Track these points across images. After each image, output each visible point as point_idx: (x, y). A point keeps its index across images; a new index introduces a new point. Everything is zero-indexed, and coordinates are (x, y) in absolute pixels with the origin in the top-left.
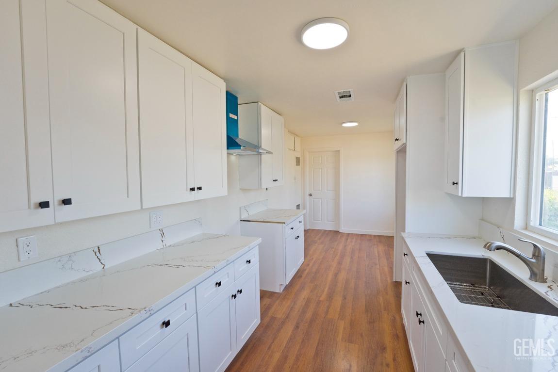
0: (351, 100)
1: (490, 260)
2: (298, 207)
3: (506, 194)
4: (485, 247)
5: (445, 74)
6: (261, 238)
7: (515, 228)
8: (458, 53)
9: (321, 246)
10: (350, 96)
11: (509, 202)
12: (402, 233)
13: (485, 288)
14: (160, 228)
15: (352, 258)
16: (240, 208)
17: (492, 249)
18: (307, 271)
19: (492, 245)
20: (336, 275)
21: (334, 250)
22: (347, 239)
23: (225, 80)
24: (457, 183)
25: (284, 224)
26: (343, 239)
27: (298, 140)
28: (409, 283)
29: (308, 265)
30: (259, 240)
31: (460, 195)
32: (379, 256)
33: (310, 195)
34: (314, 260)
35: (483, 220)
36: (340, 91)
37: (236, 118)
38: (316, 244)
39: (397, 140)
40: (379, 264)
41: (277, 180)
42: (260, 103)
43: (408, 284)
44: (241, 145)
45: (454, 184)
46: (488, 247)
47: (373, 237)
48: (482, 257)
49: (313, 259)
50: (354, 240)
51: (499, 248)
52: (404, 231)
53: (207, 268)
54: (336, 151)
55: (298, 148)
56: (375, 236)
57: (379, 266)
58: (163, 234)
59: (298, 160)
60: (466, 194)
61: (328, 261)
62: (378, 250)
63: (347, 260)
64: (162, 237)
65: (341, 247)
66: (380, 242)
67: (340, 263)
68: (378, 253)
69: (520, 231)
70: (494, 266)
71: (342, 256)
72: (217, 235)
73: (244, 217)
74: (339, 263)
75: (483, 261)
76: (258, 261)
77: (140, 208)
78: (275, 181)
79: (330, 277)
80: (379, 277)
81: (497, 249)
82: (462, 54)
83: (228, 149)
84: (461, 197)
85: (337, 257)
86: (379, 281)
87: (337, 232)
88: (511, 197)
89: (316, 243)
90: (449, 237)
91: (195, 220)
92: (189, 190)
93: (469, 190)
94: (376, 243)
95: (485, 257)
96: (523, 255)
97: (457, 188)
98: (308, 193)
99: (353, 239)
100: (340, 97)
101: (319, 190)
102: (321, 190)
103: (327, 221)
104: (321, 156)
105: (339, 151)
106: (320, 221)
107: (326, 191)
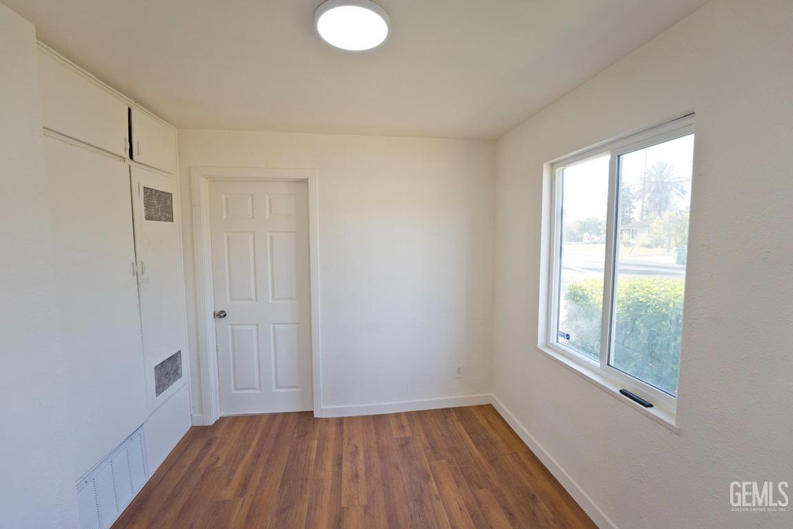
33: (221, 315)
54: (300, 181)
98: (210, 309)
101: (250, 299)
102: (253, 296)
103: (278, 387)
104: (252, 196)
105: (306, 181)
106: (255, 389)
107: (270, 301)
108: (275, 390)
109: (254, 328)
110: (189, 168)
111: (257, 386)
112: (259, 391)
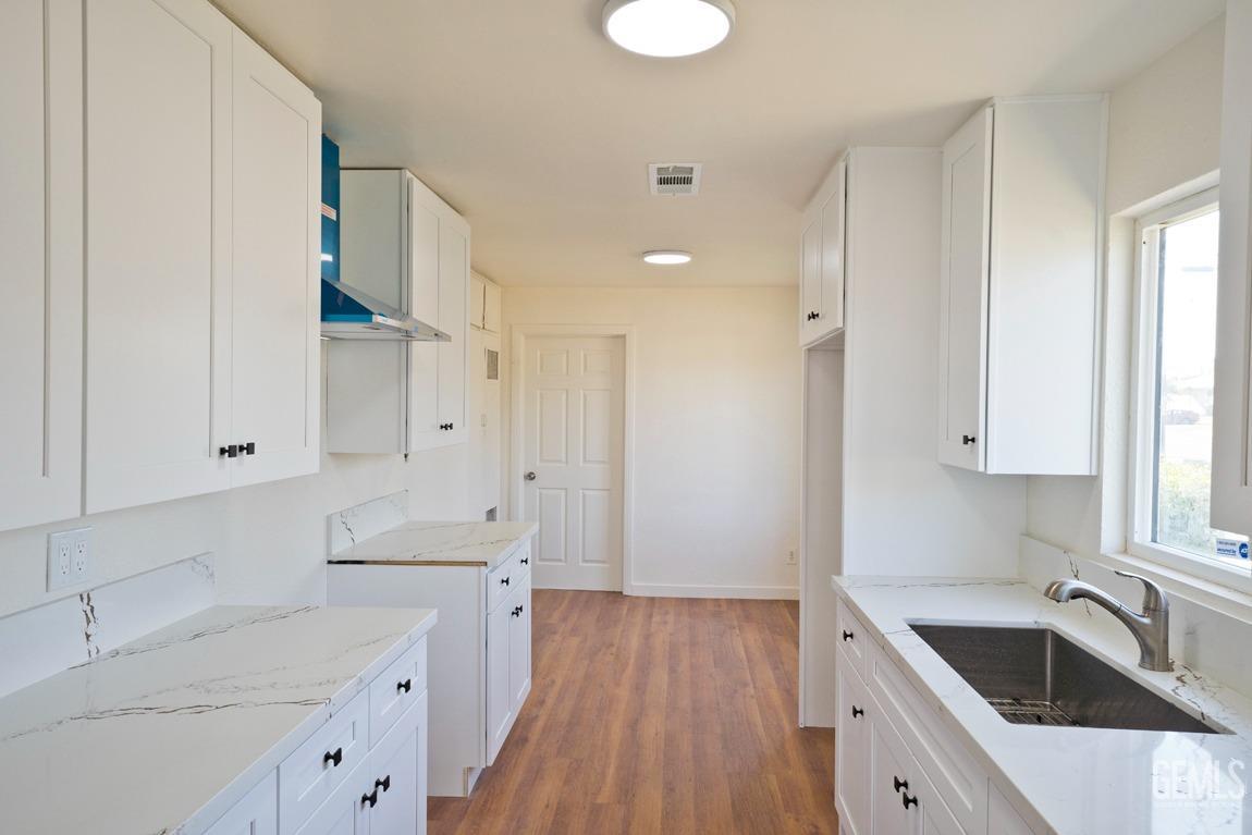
0: (689, 191)
1: (1052, 632)
2: (491, 514)
3: (1081, 468)
4: (1047, 593)
5: (942, 152)
6: (436, 611)
7: (1102, 551)
8: (977, 107)
9: (575, 641)
10: (688, 181)
11: (1089, 485)
12: (835, 578)
13: (1045, 705)
14: (81, 589)
15: (672, 670)
16: (329, 519)
17: (1063, 599)
18: (540, 724)
19: (1063, 588)
20: (633, 725)
21: (614, 650)
22: (650, 616)
23: (319, 92)
24: (973, 440)
25: (483, 568)
26: (639, 617)
27: (494, 293)
28: (861, 712)
29: (542, 703)
30: (430, 618)
31: (981, 468)
32: (749, 660)
33: (530, 477)
34: (559, 682)
35: (1028, 535)
36: (665, 166)
37: (335, 219)
38: (557, 637)
39: (813, 316)
40: (754, 684)
41: (451, 426)
42: (409, 175)
43: (858, 715)
44: (372, 310)
45: (966, 440)
46: (1054, 594)
47: (724, 608)
48: (1035, 627)
49: (553, 682)
50: (671, 618)
51: (1077, 595)
52: (839, 572)
53: (306, 703)
54: (618, 337)
55: (494, 320)
56: (730, 602)
57: (755, 687)
58: (92, 611)
59: (493, 357)
60: (994, 469)
61: (602, 686)
62: (746, 641)
63: (660, 678)
64: (89, 622)
65: (635, 642)
66: (748, 618)
67: (639, 688)
68: (746, 652)
69: (1113, 556)
70: (1063, 646)
71: (644, 668)
72: (275, 609)
73: (341, 550)
74: (637, 689)
75: (1036, 637)
76: (425, 684)
77: (78, 513)
78: (446, 427)
79: (617, 731)
80: (758, 719)
81: (1073, 598)
82: (989, 111)
83: (323, 319)
84: (984, 475)
85: (630, 670)
86: (761, 731)
87: (616, 596)
88: (1094, 473)
89: (555, 633)
90: (951, 583)
91: (194, 559)
92: (216, 452)
93: (1003, 457)
94: (735, 623)
95: (1041, 627)
96: (1126, 608)
97: (974, 453)
98: (522, 472)
99: (667, 613)
100: (662, 181)
101: (560, 461)
102: (564, 460)
103: (585, 561)
104: (568, 352)
105: (623, 337)
106: (560, 560)
107: (581, 464)
108: (581, 564)
109: (563, 493)
110: (511, 327)
111: (563, 558)
112: (564, 564)
